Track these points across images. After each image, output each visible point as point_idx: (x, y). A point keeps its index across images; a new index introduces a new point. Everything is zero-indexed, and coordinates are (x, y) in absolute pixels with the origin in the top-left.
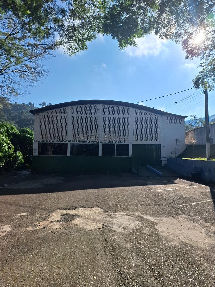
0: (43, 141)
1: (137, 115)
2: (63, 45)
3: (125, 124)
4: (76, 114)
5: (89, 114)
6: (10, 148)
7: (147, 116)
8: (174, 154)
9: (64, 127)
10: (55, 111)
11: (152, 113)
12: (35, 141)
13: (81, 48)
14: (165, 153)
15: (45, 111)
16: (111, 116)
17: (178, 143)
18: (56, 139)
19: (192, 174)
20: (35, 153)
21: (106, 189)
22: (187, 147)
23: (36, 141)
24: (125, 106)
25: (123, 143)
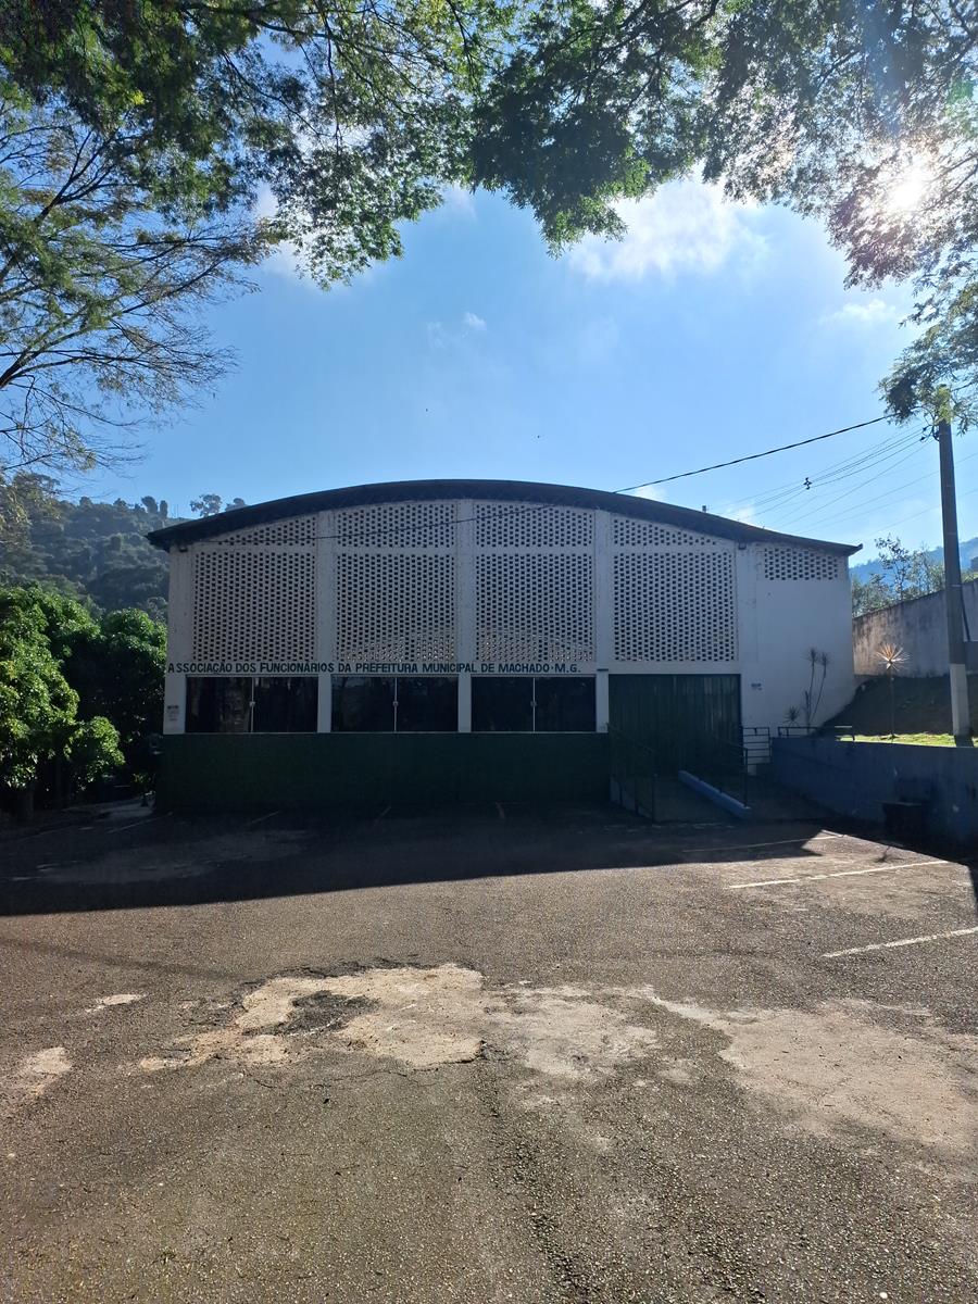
0: (210, 668)
1: (627, 542)
2: (293, 237)
3: (574, 586)
4: (356, 545)
5: (414, 546)
6: (59, 702)
7: (674, 549)
8: (801, 721)
9: (299, 606)
10: (262, 532)
11: (696, 536)
12: (171, 669)
13: (372, 252)
14: (761, 714)
15: (216, 533)
16: (511, 550)
17: (819, 667)
18: (265, 658)
19: (887, 808)
20: (174, 724)
21: (494, 879)
22: (864, 687)
23: (176, 668)
24: (577, 505)
25: (568, 673)
